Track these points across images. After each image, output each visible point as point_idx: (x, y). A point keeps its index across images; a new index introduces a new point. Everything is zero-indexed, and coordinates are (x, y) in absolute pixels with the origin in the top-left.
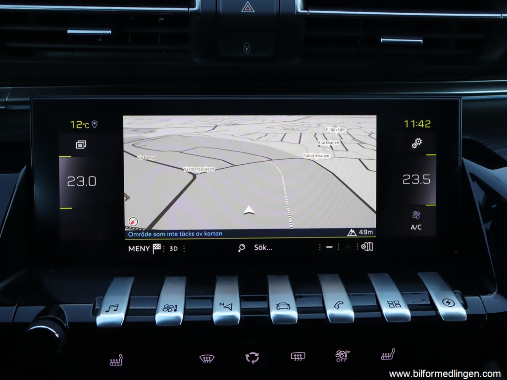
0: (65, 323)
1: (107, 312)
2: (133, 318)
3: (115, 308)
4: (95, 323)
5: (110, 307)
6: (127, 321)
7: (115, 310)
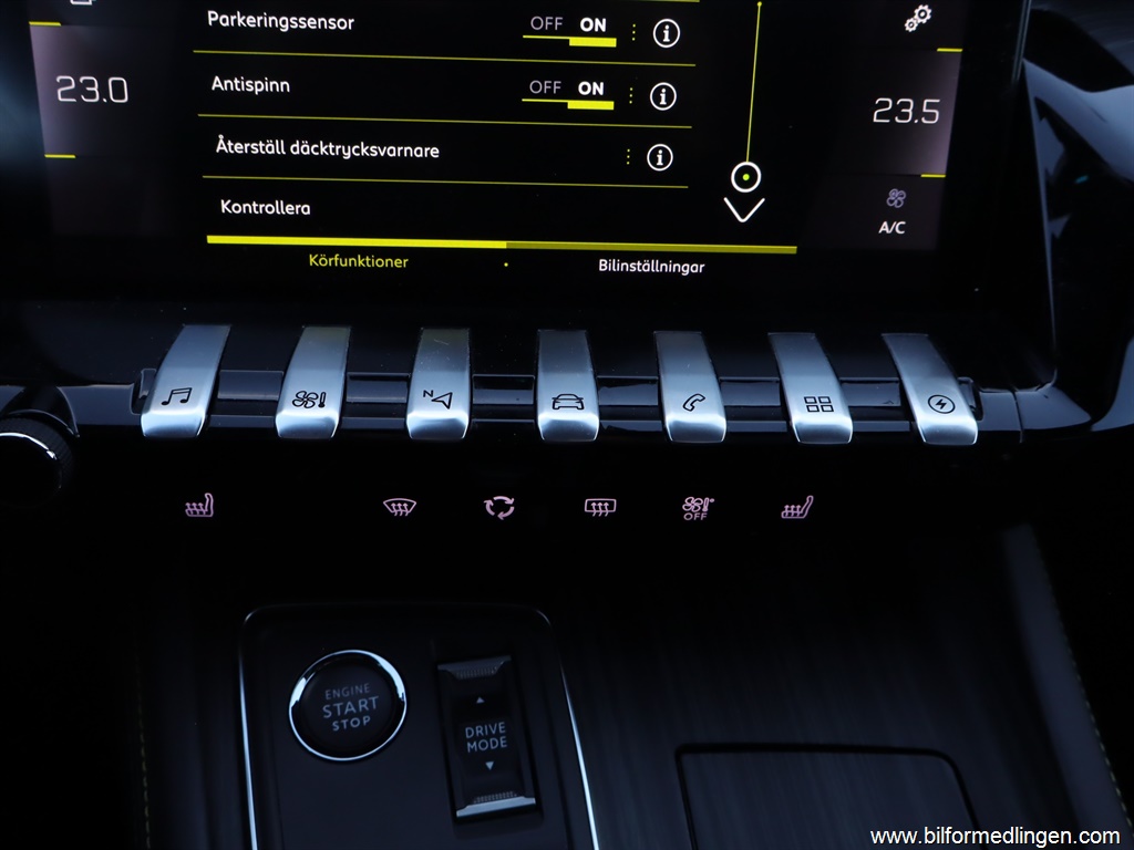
0: (71, 426)
1: (165, 403)
2: (224, 420)
3: (185, 396)
4: (139, 427)
5: (172, 393)
6: (212, 424)
7: (183, 401)
